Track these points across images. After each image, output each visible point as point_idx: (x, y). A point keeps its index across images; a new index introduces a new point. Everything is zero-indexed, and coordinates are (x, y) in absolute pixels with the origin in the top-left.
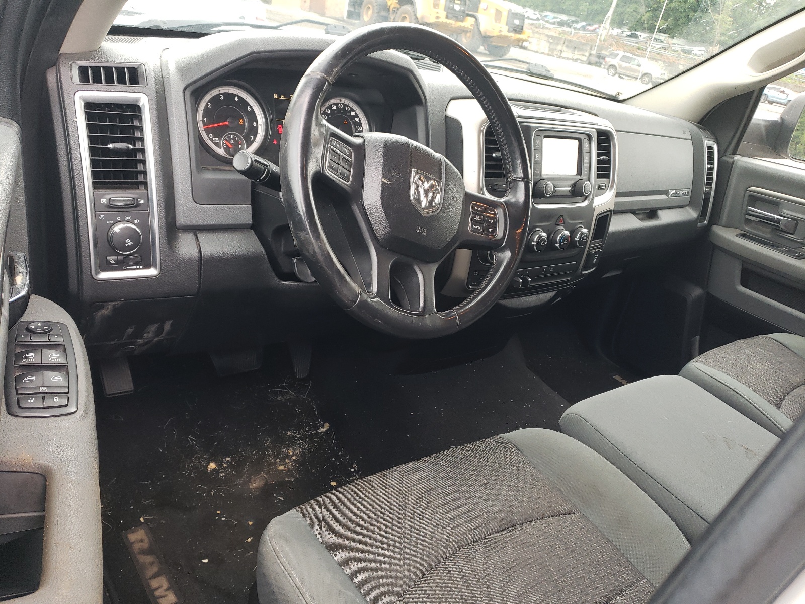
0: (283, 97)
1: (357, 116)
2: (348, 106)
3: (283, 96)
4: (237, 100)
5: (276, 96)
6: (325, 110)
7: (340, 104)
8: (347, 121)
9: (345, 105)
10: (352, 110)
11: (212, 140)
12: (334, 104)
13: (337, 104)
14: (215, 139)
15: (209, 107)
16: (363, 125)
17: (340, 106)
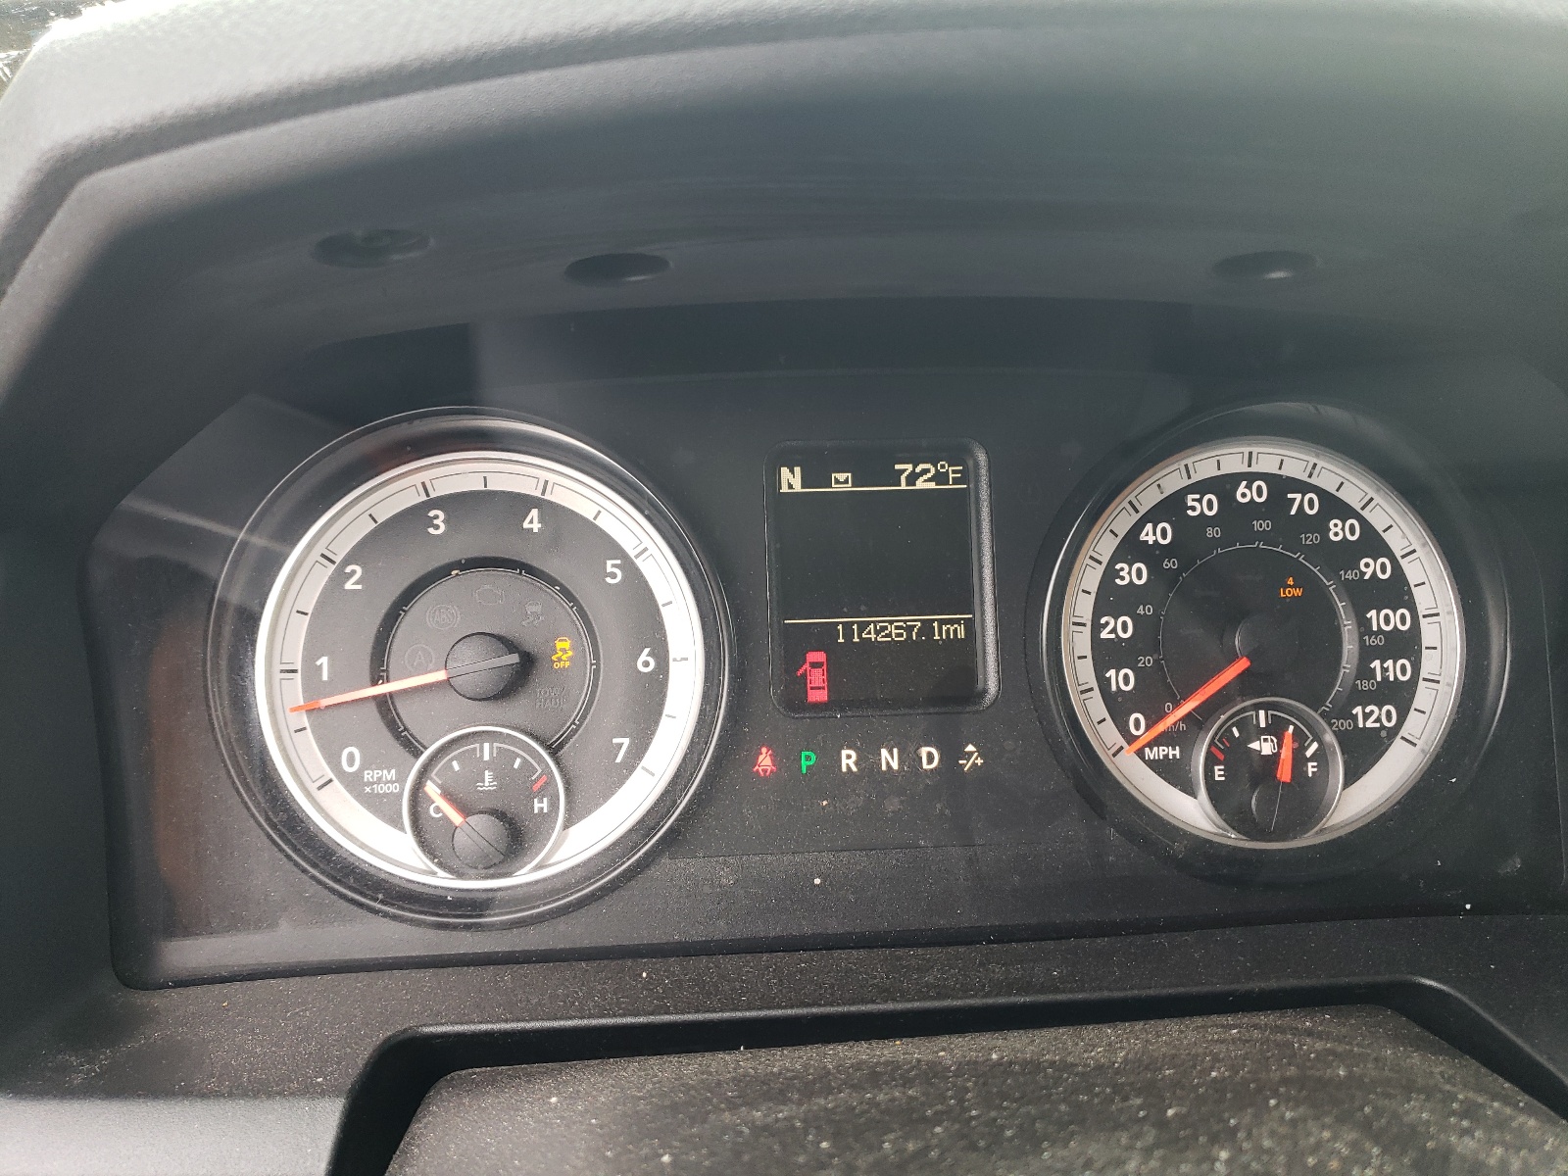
0: (842, 482)
1: (1373, 543)
2: (1303, 487)
3: (842, 477)
4: (536, 527)
5: (791, 480)
6: (1138, 527)
7: (1251, 478)
8: (1305, 579)
9: (1280, 486)
10: (1334, 507)
11: (354, 784)
12: (1201, 487)
13: (1223, 486)
14: (377, 774)
15: (349, 586)
16: (1423, 599)
17: (1244, 494)
